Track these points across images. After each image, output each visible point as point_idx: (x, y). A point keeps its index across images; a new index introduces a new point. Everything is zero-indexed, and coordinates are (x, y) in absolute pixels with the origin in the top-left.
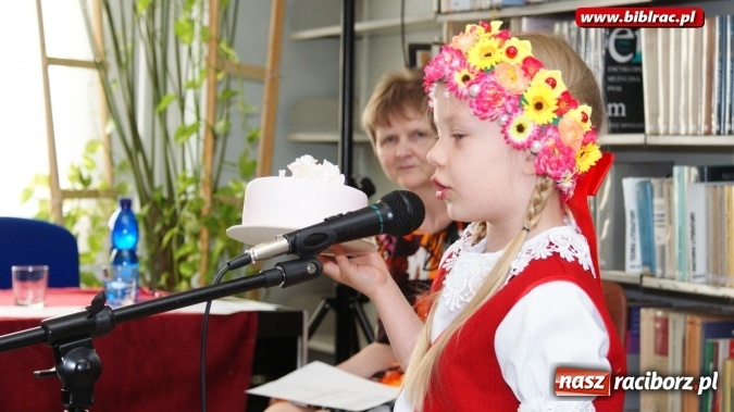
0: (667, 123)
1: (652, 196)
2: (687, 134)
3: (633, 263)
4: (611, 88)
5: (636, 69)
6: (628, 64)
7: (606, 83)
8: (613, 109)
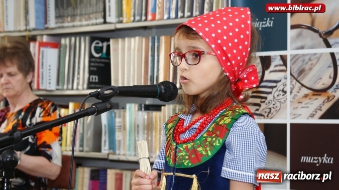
1: (115, 117)
3: (105, 148)
4: (91, 68)
5: (103, 60)
6: (100, 58)
7: (90, 66)
8: (93, 78)
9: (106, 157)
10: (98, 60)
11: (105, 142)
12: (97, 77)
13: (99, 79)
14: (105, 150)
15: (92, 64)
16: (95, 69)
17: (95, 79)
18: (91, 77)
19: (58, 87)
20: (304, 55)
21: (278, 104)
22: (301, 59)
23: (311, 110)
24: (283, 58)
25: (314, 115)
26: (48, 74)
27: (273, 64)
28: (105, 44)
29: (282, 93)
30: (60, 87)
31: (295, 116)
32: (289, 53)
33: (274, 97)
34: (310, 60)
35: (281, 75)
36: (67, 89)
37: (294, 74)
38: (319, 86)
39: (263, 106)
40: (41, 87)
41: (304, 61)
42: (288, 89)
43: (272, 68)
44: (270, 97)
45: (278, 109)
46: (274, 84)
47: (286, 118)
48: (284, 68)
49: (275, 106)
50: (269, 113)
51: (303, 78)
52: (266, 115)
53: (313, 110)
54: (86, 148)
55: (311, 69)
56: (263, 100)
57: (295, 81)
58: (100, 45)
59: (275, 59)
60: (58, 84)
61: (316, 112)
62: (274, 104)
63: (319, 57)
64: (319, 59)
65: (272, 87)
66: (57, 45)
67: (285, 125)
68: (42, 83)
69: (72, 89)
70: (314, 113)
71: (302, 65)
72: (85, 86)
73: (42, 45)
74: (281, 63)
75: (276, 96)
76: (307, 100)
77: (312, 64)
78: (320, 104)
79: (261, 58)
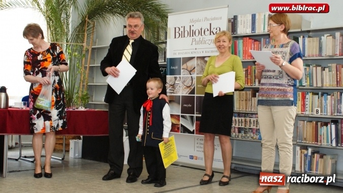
20: (185, 77)
24: (180, 77)
25: (187, 93)
29: (179, 87)
31: (182, 93)
32: (181, 76)
35: (179, 82)
37: (182, 82)
38: (188, 85)
39: (175, 90)
42: (181, 86)
43: (177, 80)
44: (177, 88)
45: (178, 91)
46: (178, 85)
47: (180, 94)
48: (180, 80)
51: (185, 83)
52: (175, 93)
55: (186, 81)
57: (182, 84)
59: (178, 77)
63: (188, 77)
67: (180, 96)
71: (184, 79)
76: (185, 89)
77: (187, 79)
78: (188, 90)
79: (175, 77)
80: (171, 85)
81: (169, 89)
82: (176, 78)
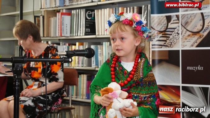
0: (102, 32)
1: (98, 49)
2: (107, 35)
3: (93, 65)
4: (87, 25)
5: (92, 21)
6: (90, 20)
7: (86, 24)
8: (87, 30)
9: (94, 69)
10: (90, 21)
11: (93, 62)
12: (89, 29)
13: (90, 31)
14: (93, 66)
15: (87, 23)
16: (88, 25)
17: (89, 30)
18: (86, 29)
19: (71, 35)
20: (188, 14)
21: (175, 40)
22: (186, 17)
23: (192, 43)
24: (177, 16)
25: (193, 45)
26: (66, 29)
27: (172, 20)
28: (93, 13)
29: (177, 35)
30: (72, 35)
31: (184, 46)
32: (180, 13)
33: (173, 36)
34: (191, 17)
35: (176, 25)
36: (75, 36)
37: (183, 24)
38: (195, 30)
39: (168, 41)
40: (62, 35)
41: (188, 17)
42: (180, 32)
43: (172, 22)
44: (171, 37)
45: (175, 42)
46: (173, 30)
47: (179, 47)
48: (177, 21)
49: (173, 41)
50: (171, 45)
51: (188, 26)
52: (169, 46)
53: (193, 43)
54: (84, 65)
55: (191, 22)
56: (168, 38)
57: (183, 28)
58: (91, 13)
59: (173, 17)
60: (71, 33)
61: (194, 44)
62: (173, 40)
63: (195, 15)
64: (195, 16)
65: (172, 32)
66: (70, 14)
67: (179, 51)
68: (63, 33)
69: (78, 36)
70: (193, 44)
71: (187, 19)
72: (84, 34)
73: (62, 14)
74: (176, 19)
75: (174, 36)
76: (189, 38)
77: (192, 19)
78: (196, 39)
79: (166, 16)
80: (161, 32)
81: (156, 39)
82: (169, 19)
